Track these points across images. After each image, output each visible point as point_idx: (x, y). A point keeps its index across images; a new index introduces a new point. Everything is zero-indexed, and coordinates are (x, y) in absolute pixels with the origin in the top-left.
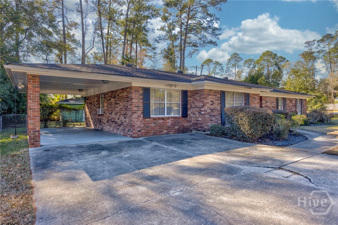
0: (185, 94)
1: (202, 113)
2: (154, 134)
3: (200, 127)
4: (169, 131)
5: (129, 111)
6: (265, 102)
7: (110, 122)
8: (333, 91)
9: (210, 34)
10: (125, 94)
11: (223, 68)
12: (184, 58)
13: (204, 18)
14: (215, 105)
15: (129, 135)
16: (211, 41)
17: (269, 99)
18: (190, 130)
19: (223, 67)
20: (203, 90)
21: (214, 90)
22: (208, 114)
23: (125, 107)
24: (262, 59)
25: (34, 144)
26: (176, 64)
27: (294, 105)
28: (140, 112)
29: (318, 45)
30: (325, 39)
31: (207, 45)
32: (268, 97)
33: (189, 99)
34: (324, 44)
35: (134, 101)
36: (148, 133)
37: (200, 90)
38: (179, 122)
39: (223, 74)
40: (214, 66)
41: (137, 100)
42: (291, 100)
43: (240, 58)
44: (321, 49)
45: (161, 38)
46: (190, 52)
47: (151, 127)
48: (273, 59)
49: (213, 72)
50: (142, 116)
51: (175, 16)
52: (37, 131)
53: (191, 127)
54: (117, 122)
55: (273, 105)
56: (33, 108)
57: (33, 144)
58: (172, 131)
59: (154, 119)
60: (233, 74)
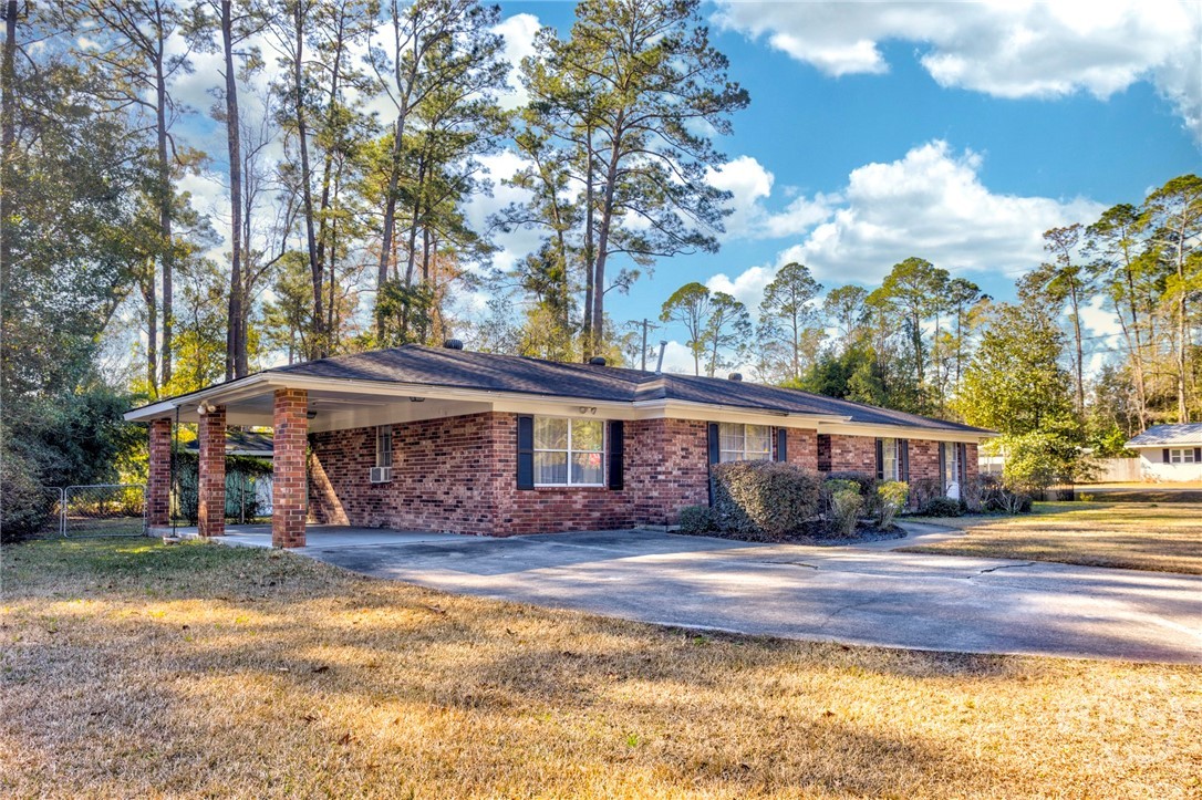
0: (616, 429)
1: (661, 477)
2: (541, 529)
3: (655, 515)
4: (578, 524)
5: (483, 471)
6: (839, 451)
7: (417, 502)
8: (1144, 411)
9: (691, 214)
10: (470, 429)
11: (748, 320)
12: (600, 293)
13: (672, 154)
14: (693, 459)
15: (482, 530)
16: (698, 236)
17: (852, 441)
18: (628, 523)
19: (747, 315)
20: (661, 420)
21: (689, 421)
22: (675, 481)
23: (468, 462)
24: (893, 289)
25: (295, 540)
26: (571, 312)
27: (934, 462)
28: (511, 474)
29: (1087, 241)
30: (1113, 222)
31: (682, 250)
32: (850, 437)
33: (626, 442)
34: (1112, 242)
35: (496, 446)
36: (529, 525)
37: (655, 420)
38: (602, 502)
39: (748, 343)
40: (715, 309)
41: (503, 445)
42: (924, 447)
43: (813, 282)
44: (1100, 256)
45: (517, 215)
46: (623, 272)
47: (535, 511)
48: (934, 288)
49: (710, 334)
50: (514, 483)
51: (570, 137)
52: (301, 512)
53: (631, 514)
54: (442, 502)
55: (868, 461)
56: (295, 460)
57: (292, 540)
58: (584, 524)
59: (543, 492)
60: (786, 345)
